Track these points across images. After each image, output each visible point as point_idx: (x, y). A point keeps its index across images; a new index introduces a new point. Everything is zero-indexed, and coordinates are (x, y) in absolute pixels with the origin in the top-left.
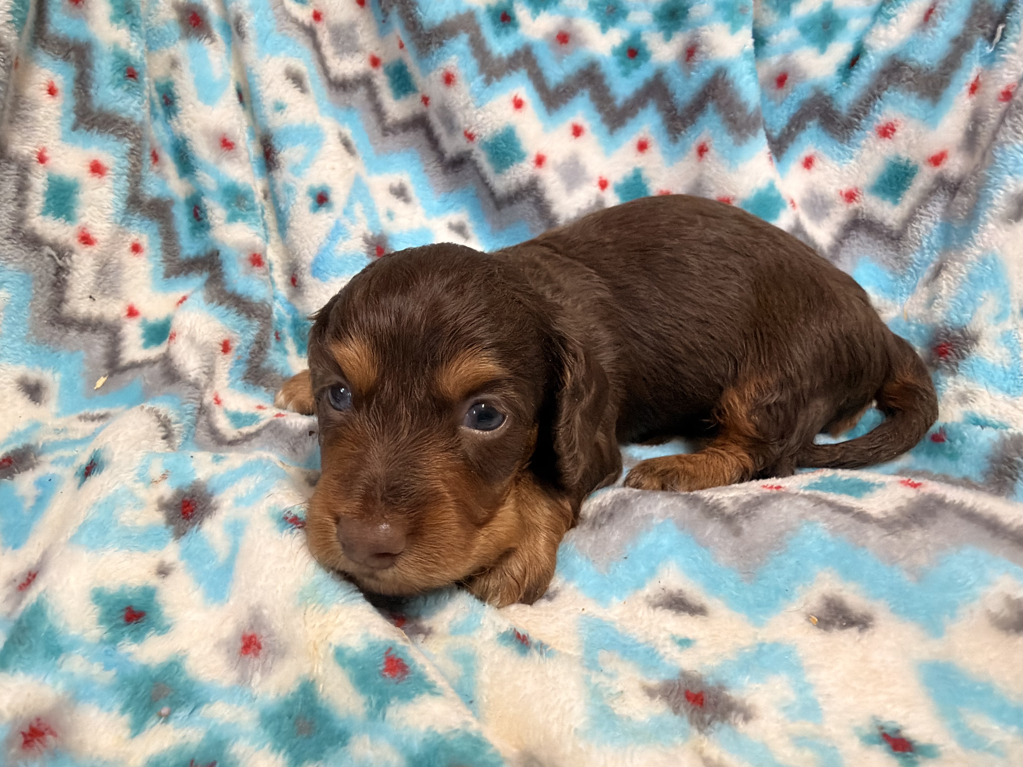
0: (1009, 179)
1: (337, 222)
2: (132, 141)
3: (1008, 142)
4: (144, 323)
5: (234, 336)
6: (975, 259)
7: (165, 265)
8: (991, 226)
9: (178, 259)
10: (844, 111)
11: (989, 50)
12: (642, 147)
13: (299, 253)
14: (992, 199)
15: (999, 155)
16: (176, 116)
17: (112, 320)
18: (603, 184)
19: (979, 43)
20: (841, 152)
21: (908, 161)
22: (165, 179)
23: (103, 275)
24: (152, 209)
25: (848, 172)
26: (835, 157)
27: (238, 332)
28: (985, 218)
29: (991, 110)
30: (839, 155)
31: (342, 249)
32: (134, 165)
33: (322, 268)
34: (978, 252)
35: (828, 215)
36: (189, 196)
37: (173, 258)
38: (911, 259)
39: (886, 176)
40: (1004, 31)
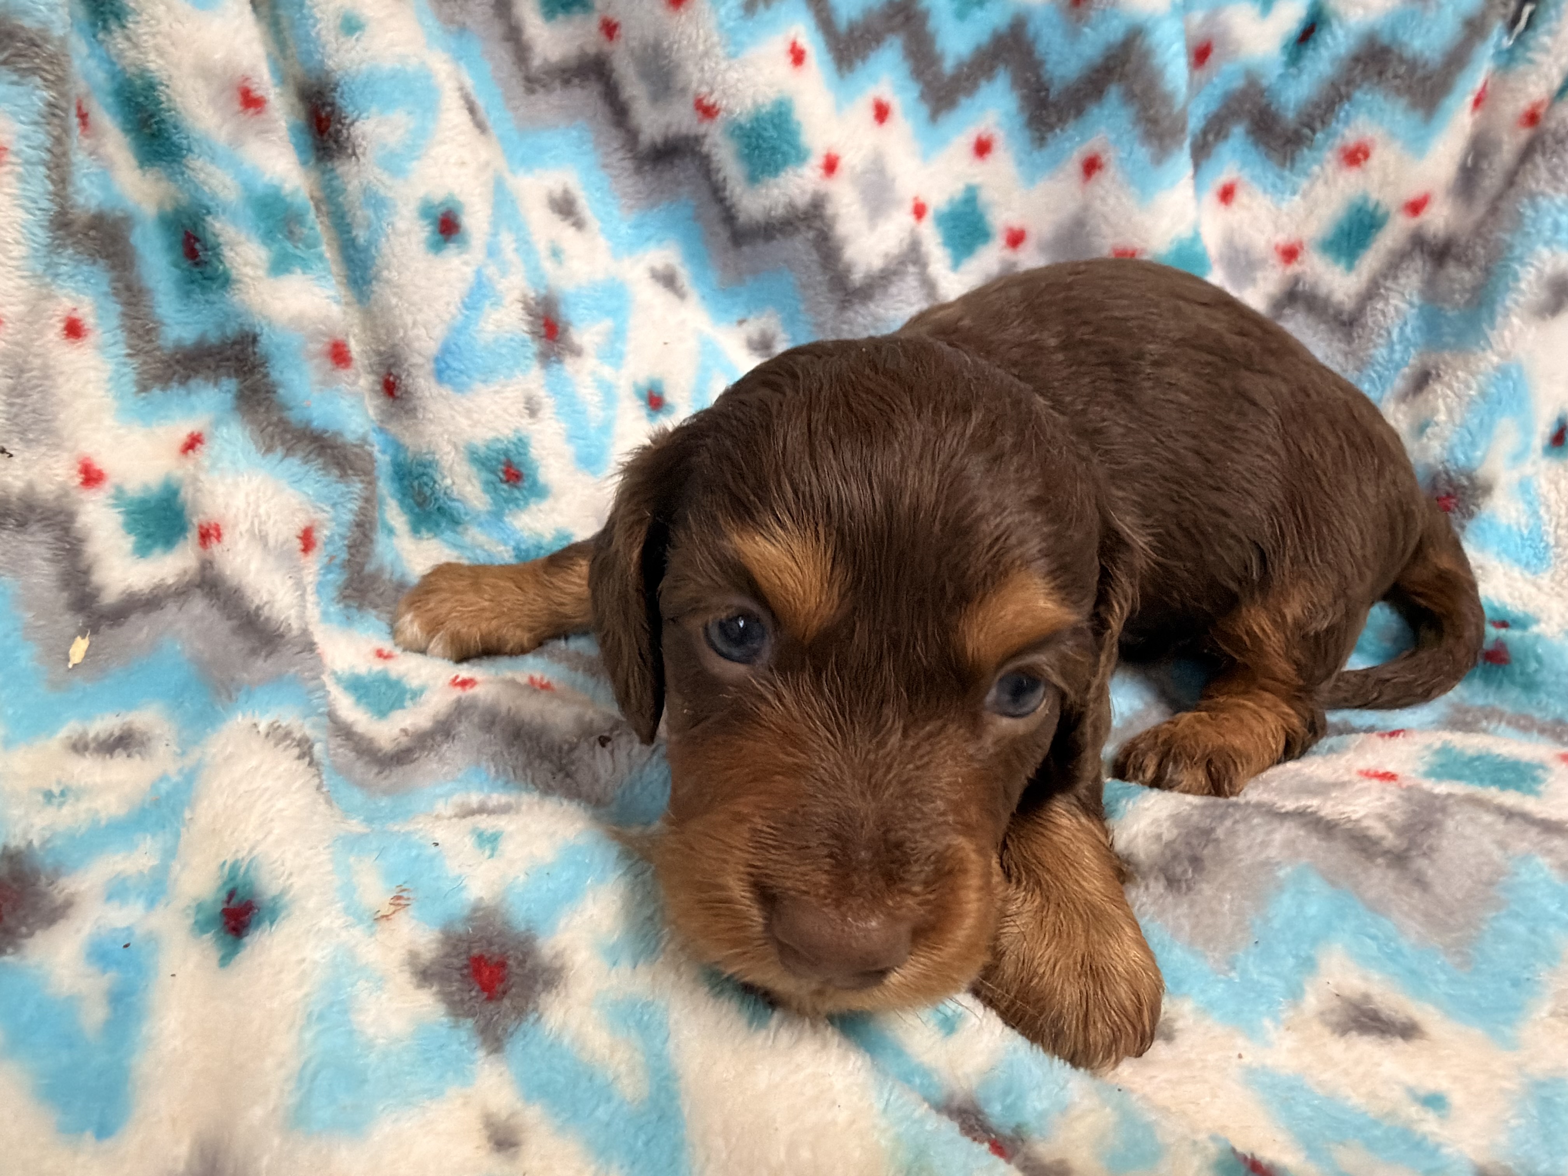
0: (1545, 252)
1: (478, 273)
2: (49, 84)
3: (1543, 194)
4: (119, 496)
5: (321, 516)
6: (1490, 369)
7: (135, 362)
8: (1515, 321)
9: (158, 348)
10: (1290, 116)
11: (1507, 43)
12: (982, 148)
13: (406, 332)
14: (1516, 279)
15: (1529, 212)
16: (123, 27)
17: (51, 497)
18: (919, 211)
19: (1496, 29)
20: (1279, 183)
21: (1377, 205)
22: (107, 168)
23: (20, 396)
24: (94, 239)
25: (1288, 215)
26: (1270, 190)
27: (328, 509)
28: (1507, 309)
29: (1506, 138)
30: (1274, 186)
31: (491, 327)
32: (58, 141)
33: (455, 364)
34: (1495, 359)
35: (1254, 281)
36: (168, 208)
37: (148, 347)
38: (1371, 356)
39: (1346, 227)
40: (1531, 15)
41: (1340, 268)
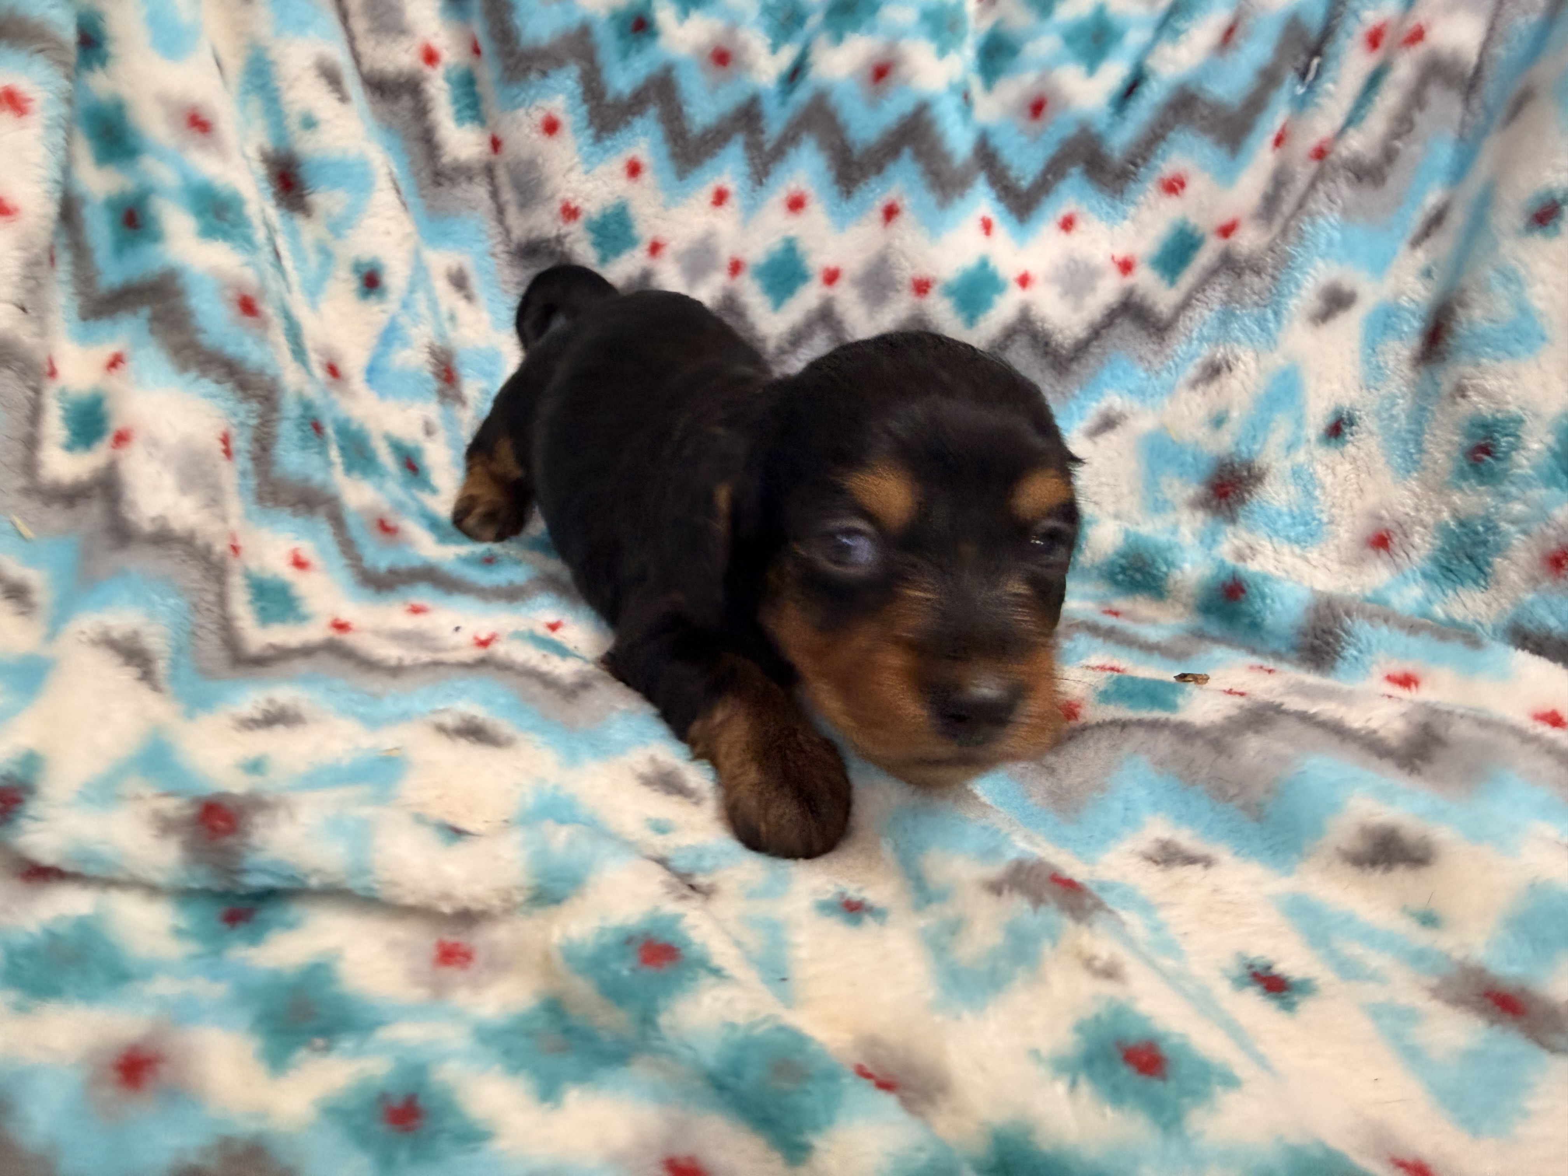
0: (1320, 264)
3: (1319, 214)
8: (1296, 324)
10: (1118, 155)
11: (1300, 90)
12: (796, 204)
14: (1298, 286)
15: (1309, 229)
16: (104, 68)
19: (1290, 77)
20: (1110, 210)
21: (1195, 227)
25: (1121, 236)
26: (1103, 216)
28: (1289, 312)
29: (1299, 169)
30: (1107, 214)
36: (117, 196)
37: (88, 290)
39: (1169, 246)
40: (1319, 66)
41: (1164, 283)
